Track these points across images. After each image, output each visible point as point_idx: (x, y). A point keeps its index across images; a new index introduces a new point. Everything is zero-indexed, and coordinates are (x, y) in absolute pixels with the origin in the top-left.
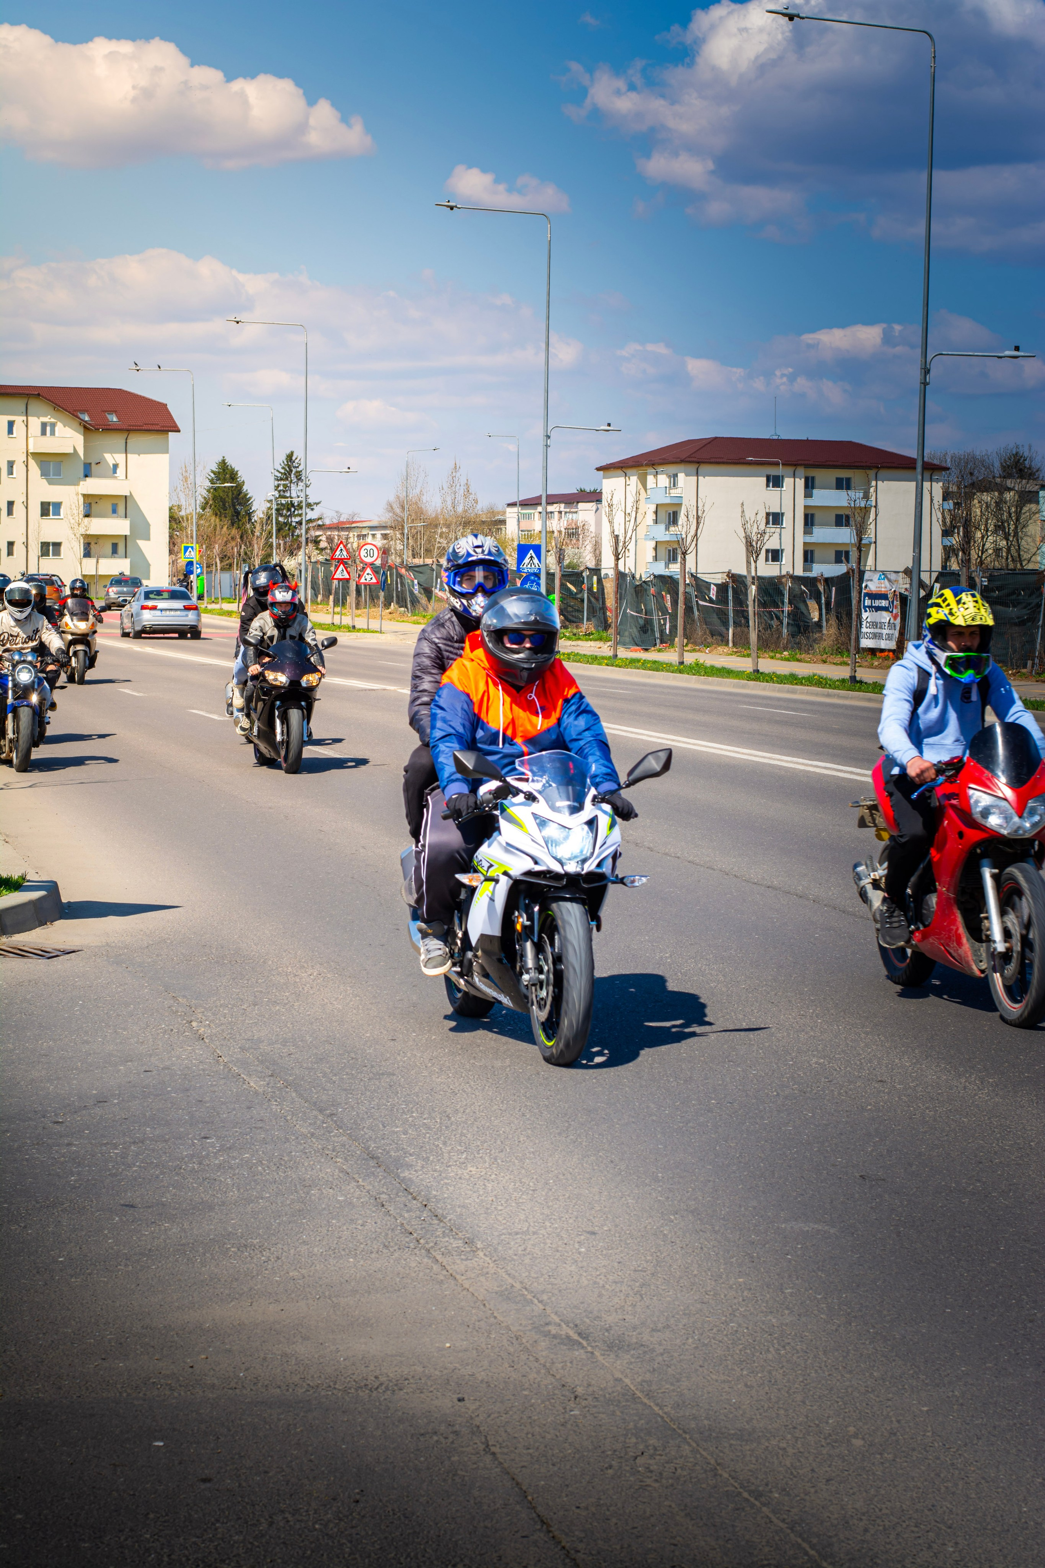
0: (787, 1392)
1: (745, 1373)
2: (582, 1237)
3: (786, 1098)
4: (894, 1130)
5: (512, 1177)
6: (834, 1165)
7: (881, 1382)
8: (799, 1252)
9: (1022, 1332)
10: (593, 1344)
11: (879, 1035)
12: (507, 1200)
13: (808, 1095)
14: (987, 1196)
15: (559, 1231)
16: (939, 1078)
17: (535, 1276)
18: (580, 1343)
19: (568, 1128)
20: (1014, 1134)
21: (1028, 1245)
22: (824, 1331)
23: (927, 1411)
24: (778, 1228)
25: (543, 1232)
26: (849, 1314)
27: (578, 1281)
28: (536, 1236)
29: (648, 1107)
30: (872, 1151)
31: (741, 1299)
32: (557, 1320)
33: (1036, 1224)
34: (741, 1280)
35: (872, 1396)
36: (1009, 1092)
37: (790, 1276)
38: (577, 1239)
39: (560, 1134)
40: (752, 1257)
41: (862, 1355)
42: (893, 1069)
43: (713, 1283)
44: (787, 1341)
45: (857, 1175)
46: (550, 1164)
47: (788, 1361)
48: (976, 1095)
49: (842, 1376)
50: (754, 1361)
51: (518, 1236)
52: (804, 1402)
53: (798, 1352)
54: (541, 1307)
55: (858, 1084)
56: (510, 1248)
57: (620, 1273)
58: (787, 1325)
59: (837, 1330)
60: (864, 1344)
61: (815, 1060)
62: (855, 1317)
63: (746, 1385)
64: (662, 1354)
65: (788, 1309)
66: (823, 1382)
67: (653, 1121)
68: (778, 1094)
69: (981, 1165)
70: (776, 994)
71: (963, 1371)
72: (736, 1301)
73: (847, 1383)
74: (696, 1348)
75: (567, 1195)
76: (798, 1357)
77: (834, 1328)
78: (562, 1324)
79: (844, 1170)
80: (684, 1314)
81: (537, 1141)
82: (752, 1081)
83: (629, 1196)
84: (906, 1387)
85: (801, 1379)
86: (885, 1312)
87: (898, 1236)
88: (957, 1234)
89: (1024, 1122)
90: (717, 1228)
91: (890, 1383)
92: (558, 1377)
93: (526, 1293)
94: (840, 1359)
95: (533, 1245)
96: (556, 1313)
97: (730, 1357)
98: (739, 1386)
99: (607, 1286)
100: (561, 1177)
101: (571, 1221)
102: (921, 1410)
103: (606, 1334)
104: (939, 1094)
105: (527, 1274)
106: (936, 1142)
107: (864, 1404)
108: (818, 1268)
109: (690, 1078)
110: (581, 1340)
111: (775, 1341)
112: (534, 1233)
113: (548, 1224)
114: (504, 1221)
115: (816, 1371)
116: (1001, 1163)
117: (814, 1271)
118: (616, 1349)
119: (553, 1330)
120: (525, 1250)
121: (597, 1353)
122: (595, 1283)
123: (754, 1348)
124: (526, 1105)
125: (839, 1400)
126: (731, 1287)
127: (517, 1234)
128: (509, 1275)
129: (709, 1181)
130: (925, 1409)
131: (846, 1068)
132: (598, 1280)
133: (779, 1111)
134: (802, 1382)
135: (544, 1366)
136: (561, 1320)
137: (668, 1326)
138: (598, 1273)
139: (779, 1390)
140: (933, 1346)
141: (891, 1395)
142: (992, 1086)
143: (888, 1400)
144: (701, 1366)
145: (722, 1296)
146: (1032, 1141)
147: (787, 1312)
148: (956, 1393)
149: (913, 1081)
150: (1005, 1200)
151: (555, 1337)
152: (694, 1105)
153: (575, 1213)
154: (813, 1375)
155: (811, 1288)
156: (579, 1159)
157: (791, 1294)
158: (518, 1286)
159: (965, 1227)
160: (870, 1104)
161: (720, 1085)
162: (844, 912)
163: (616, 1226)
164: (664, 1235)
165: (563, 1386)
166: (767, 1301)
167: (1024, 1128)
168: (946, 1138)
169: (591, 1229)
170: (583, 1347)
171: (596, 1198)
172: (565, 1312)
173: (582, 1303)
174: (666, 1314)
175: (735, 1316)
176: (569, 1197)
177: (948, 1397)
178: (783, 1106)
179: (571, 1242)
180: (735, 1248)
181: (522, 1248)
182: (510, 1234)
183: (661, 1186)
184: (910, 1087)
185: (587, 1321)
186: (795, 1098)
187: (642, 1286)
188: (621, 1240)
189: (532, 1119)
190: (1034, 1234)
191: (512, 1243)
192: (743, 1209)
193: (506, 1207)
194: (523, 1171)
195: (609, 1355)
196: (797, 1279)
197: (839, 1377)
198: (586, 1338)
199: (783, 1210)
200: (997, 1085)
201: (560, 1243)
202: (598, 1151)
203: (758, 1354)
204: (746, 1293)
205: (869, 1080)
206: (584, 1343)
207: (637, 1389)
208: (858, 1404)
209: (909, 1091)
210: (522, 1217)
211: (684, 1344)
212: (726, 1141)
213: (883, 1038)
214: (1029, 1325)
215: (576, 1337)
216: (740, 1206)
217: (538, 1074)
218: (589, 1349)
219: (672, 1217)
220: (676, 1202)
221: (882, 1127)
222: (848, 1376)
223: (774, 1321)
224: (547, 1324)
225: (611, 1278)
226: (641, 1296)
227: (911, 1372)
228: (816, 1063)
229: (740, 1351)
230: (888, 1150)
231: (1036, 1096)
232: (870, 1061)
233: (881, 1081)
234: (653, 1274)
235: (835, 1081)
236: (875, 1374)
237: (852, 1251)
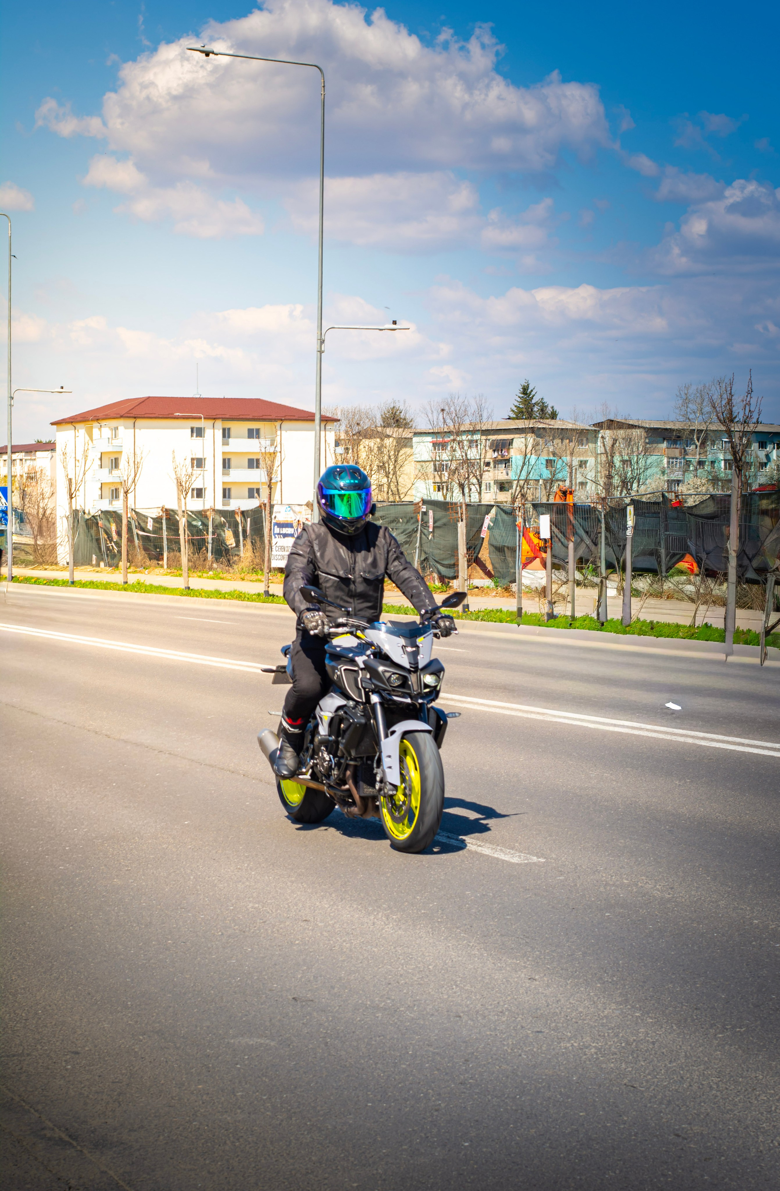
0: (243, 1176)
1: (207, 1162)
2: (68, 1057)
3: (229, 936)
4: (318, 960)
5: (7, 1009)
6: (270, 990)
7: (318, 1165)
8: (246, 1062)
9: (430, 1119)
10: (82, 1144)
11: (302, 883)
12: (4, 1029)
13: (247, 934)
14: (396, 1011)
15: (48, 1052)
16: (352, 916)
17: (31, 1090)
18: (71, 1144)
19: (51, 967)
20: (415, 959)
21: (431, 1049)
22: (270, 1125)
23: (357, 1186)
24: (228, 1043)
25: (35, 1053)
26: (289, 1111)
27: (67, 1093)
28: (29, 1057)
29: (116, 948)
30: (302, 977)
31: (201, 1103)
32: (50, 1125)
33: (436, 1032)
34: (200, 1086)
35: (311, 1176)
36: (409, 925)
37: (240, 1082)
38: (64, 1058)
39: (45, 972)
40: (208, 1068)
41: (301, 1143)
42: (315, 911)
43: (178, 1090)
44: (242, 1135)
45: (290, 997)
46: (38, 998)
47: (242, 1151)
48: (383, 929)
49: (287, 1161)
50: (214, 1153)
51: (15, 1058)
52: (256, 1184)
53: (249, 1144)
54: (37, 1115)
55: (287, 923)
56: (9, 1068)
57: (101, 1085)
58: (239, 1121)
59: (280, 1124)
60: (302, 1134)
61: (251, 905)
62: (295, 1113)
63: (209, 1172)
64: (139, 1150)
65: (239, 1108)
66: (272, 1167)
67: (121, 959)
68: (222, 934)
69: (390, 986)
70: (216, 852)
71: (384, 1153)
72: (197, 1104)
73: (291, 1167)
74: (167, 1143)
75: (54, 1023)
76: (250, 1148)
77: (278, 1122)
78: (55, 1128)
79: (279, 993)
80: (155, 1116)
81: (27, 979)
82: (201, 924)
83: (105, 1021)
84: (339, 1167)
85: (253, 1165)
86: (319, 1108)
87: (326, 1046)
88: (373, 1043)
89: (423, 949)
90: (178, 1045)
91: (326, 1165)
92: (54, 1172)
93: (24, 1104)
94: (284, 1147)
95: (28, 1065)
96: (50, 1120)
97: (194, 1150)
98: (203, 1173)
99: (91, 1096)
100: (48, 1008)
101: (58, 1044)
102: (352, 1186)
103: (92, 1135)
104: (353, 929)
105: (24, 1088)
106: (353, 969)
107: (306, 1183)
108: (262, 1074)
109: (150, 923)
110: (71, 1141)
111: (231, 1135)
112: (28, 1055)
113: (39, 1047)
114: (3, 1046)
115: (265, 1158)
116: (406, 983)
117: (259, 1077)
118: (101, 1147)
119: (48, 1133)
120: (21, 1069)
121: (85, 1151)
122: (81, 1094)
123: (214, 1141)
124: (16, 950)
125: (285, 1181)
126: (192, 1093)
127: (14, 1056)
128: (9, 1090)
129: (170, 1007)
130: (355, 1185)
131: (276, 910)
132: (83, 1091)
133: (224, 948)
134: (255, 1167)
135: (42, 1163)
136: (54, 1125)
137: (142, 1127)
138: (83, 1086)
139: (236, 1175)
140: (358, 1133)
141: (327, 1175)
142: (395, 921)
143: (325, 1179)
144: (171, 1158)
145: (186, 1100)
146: (430, 965)
147: (239, 1111)
148: (380, 1171)
149: (332, 920)
150: (411, 1013)
151: (50, 1139)
152: (154, 945)
153: (61, 1037)
154: (263, 1161)
155: (258, 1091)
156: (61, 993)
157: (242, 1096)
158: (17, 1099)
159: (379, 1037)
160: (298, 939)
161: (174, 928)
162: (269, 784)
163: (96, 1046)
164: (136, 1052)
165: (59, 1179)
166: (222, 1103)
167: (423, 954)
168: (361, 965)
169: (74, 1050)
170: (74, 1147)
171: (78, 1024)
172: (57, 1119)
173: (71, 1110)
174: (140, 1117)
175: (197, 1116)
176: (55, 1025)
177: (373, 1174)
178: (227, 943)
179: (59, 1061)
180: (194, 1061)
181: (19, 1067)
182: (8, 1056)
183: (130, 1012)
184: (329, 925)
185: (76, 1125)
186: (237, 937)
187: (119, 1094)
188: (100, 1058)
189: (22, 961)
190: (435, 1040)
191: (10, 1064)
192: (198, 1029)
193: (4, 1034)
194: (16, 1004)
195: (95, 1152)
196: (246, 1084)
197: (284, 1162)
198: (76, 1139)
199: (231, 1028)
200: (400, 921)
201: (50, 1062)
202: (78, 986)
203: (217, 1146)
204: (204, 1097)
205: (296, 920)
206: (75, 1143)
207: (120, 1179)
208: (301, 1184)
209: (329, 928)
210: (18, 1042)
211: (156, 1141)
212: (182, 974)
213: (305, 886)
214: (436, 1113)
215: (67, 1139)
216: (196, 1027)
217: (25, 923)
218: (79, 1148)
219: (141, 1037)
220: (143, 1025)
221: (308, 958)
222: (291, 1161)
223: (229, 1118)
224: (43, 1129)
225: (94, 1089)
226: (119, 1103)
227: (342, 1155)
228: (252, 907)
229: (203, 1144)
230: (314, 977)
231: (431, 928)
232: (296, 904)
233: (306, 921)
234: (128, 1085)
235: (268, 922)
236: (313, 1158)
237: (289, 1059)
